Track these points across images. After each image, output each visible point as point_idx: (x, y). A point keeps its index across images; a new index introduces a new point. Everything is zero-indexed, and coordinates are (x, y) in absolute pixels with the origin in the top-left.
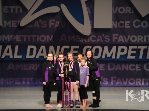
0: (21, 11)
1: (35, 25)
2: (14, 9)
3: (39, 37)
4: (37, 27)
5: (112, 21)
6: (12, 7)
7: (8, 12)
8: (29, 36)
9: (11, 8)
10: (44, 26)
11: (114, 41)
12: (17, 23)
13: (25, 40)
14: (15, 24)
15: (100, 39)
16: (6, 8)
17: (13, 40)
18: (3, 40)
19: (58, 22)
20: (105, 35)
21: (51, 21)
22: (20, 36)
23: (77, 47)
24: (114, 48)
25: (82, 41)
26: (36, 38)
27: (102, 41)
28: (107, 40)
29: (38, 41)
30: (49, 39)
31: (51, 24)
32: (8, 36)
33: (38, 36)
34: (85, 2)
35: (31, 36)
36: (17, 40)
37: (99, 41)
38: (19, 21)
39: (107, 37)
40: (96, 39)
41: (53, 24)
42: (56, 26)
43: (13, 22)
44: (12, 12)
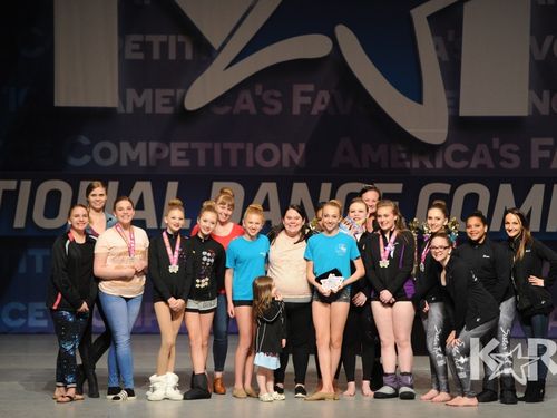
0: (189, 55)
1: (240, 106)
2: (164, 47)
3: (254, 149)
4: (247, 112)
5: (530, 88)
6: (156, 40)
7: (140, 56)
8: (217, 146)
9: (150, 44)
10: (272, 107)
11: (535, 164)
12: (173, 99)
13: (202, 162)
14: (167, 101)
15: (482, 156)
16: (134, 42)
17: (158, 161)
18: (124, 163)
19: (325, 95)
20: (501, 144)
21: (298, 88)
22: (185, 145)
23: (397, 188)
24: (538, 191)
25: (416, 165)
26: (242, 154)
27: (491, 165)
28: (510, 161)
29: (250, 163)
30: (290, 158)
31: (298, 101)
32: (141, 146)
33: (250, 146)
34: (428, 18)
35: (227, 145)
36: (175, 162)
37: (479, 166)
38: (180, 92)
39: (510, 151)
40: (468, 156)
41: (307, 100)
42: (318, 108)
43: (159, 92)
44: (156, 55)
